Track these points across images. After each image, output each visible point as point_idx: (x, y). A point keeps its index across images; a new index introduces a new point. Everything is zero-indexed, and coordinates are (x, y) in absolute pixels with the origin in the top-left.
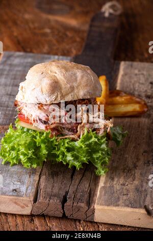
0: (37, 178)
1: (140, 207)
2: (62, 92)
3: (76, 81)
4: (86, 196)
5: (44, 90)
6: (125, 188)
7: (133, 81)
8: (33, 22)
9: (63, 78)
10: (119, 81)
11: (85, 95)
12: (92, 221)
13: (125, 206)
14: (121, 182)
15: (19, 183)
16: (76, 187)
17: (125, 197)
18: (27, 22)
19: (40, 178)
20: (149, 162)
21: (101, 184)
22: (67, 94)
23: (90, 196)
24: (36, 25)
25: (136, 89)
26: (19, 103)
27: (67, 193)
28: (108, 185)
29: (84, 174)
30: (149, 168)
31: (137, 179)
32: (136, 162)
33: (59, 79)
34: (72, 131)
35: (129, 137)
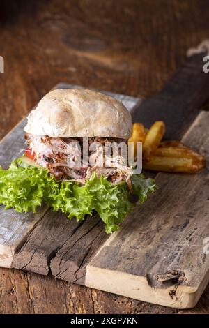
0: (31, 226)
1: (142, 275)
2: (75, 125)
3: (95, 114)
4: (82, 254)
5: (52, 119)
6: (133, 250)
7: (205, 134)
8: (55, 58)
9: (78, 108)
10: (188, 132)
11: (103, 132)
12: (83, 284)
13: (123, 271)
14: (132, 244)
15: (6, 229)
16: (73, 242)
17: (128, 261)
18: (48, 58)
19: (34, 228)
20: (178, 226)
21: (107, 243)
22: (81, 128)
23: (86, 256)
24: (59, 62)
25: (205, 143)
26: (30, 136)
27: (59, 248)
28: (115, 245)
29: (91, 230)
30: (175, 233)
31: (153, 242)
32: (162, 224)
33: (73, 108)
34: (80, 175)
35: (168, 196)
